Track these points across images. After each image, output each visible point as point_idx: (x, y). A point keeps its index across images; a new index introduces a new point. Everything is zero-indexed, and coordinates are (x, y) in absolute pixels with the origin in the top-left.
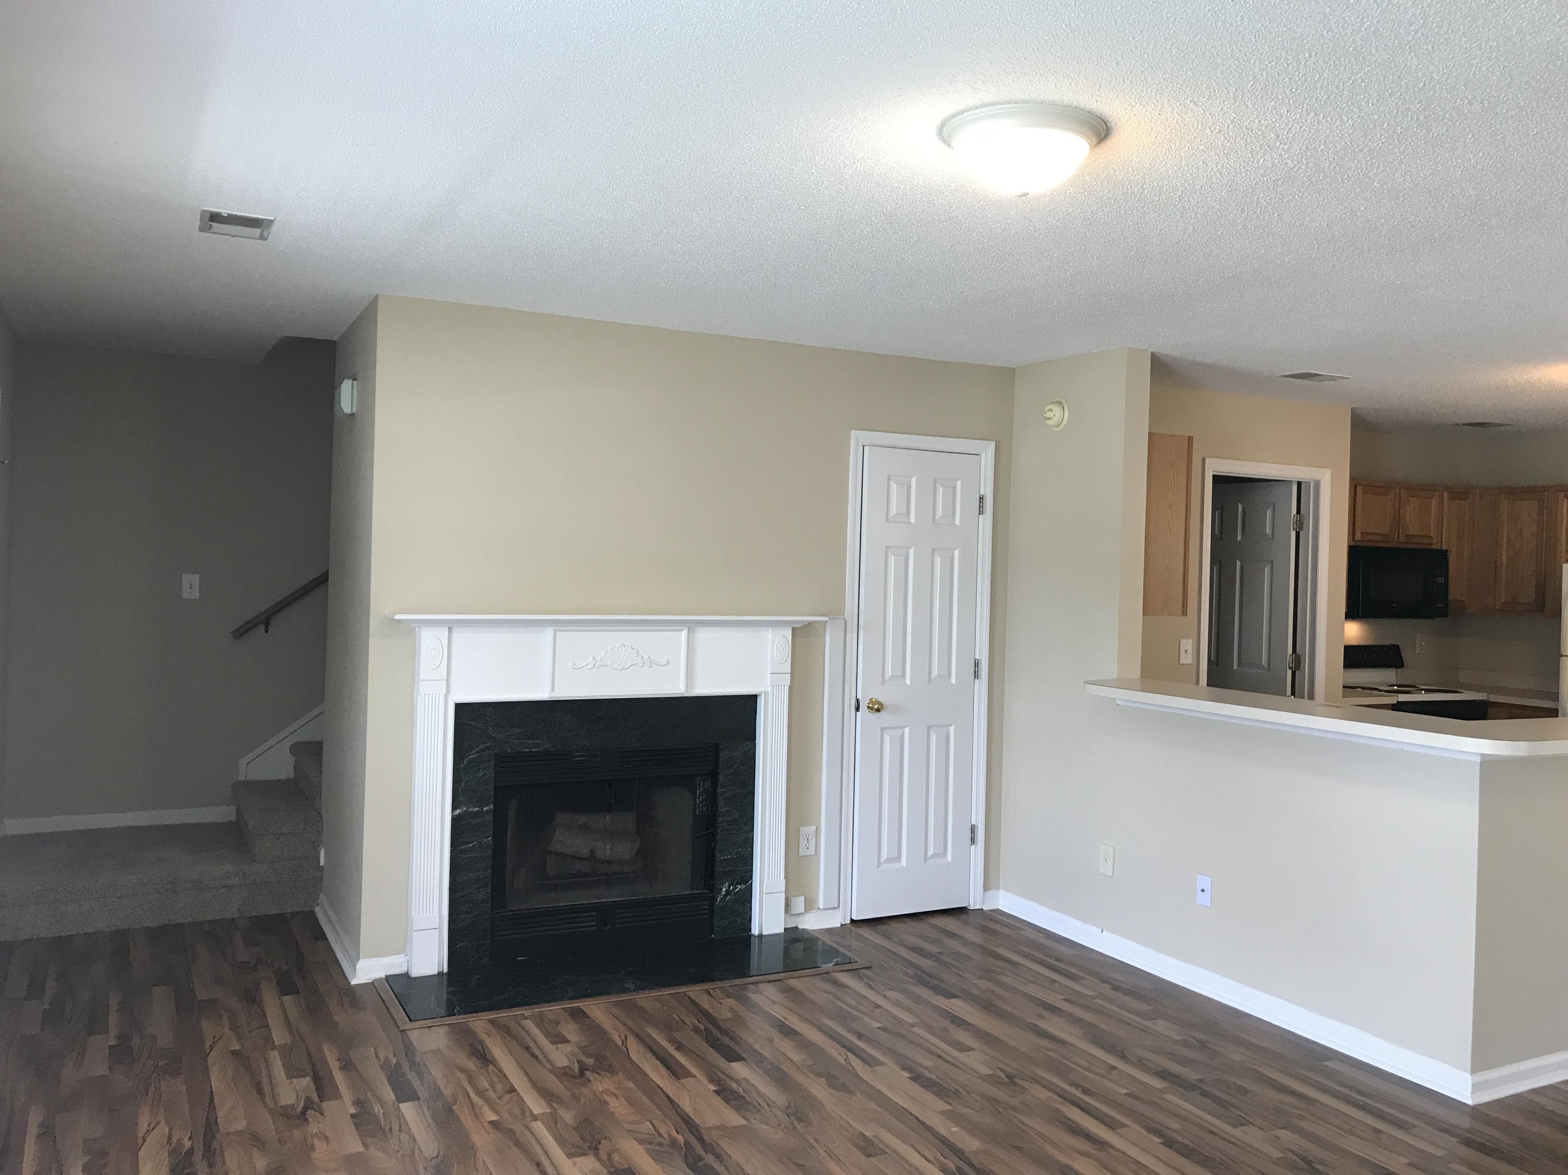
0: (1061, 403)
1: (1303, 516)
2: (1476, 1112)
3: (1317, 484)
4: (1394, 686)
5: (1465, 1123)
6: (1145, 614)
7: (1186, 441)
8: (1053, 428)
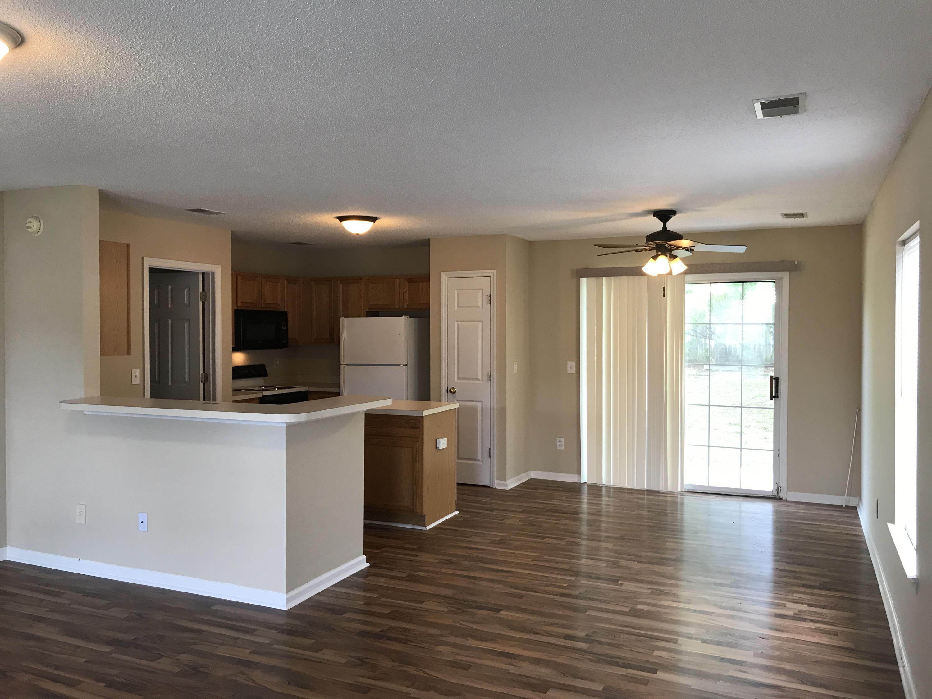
0: (38, 218)
1: (206, 293)
2: (289, 613)
3: (213, 274)
4: (262, 387)
5: (282, 621)
6: (101, 355)
7: (126, 246)
8: (33, 234)
